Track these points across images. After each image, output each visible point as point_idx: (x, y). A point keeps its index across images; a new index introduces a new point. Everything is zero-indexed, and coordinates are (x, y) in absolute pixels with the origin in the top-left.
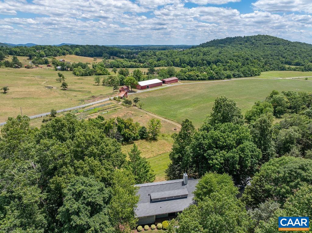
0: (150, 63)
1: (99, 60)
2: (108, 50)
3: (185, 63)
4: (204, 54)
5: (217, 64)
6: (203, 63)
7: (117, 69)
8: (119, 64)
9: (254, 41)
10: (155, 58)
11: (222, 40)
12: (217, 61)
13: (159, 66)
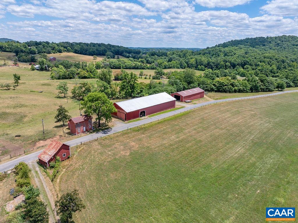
0: (159, 64)
1: (100, 60)
2: (113, 49)
3: (202, 65)
4: (225, 55)
5: (245, 67)
6: (226, 65)
7: (112, 70)
8: (120, 64)
9: (279, 42)
10: (165, 58)
11: (241, 41)
12: (244, 63)
13: (170, 68)
